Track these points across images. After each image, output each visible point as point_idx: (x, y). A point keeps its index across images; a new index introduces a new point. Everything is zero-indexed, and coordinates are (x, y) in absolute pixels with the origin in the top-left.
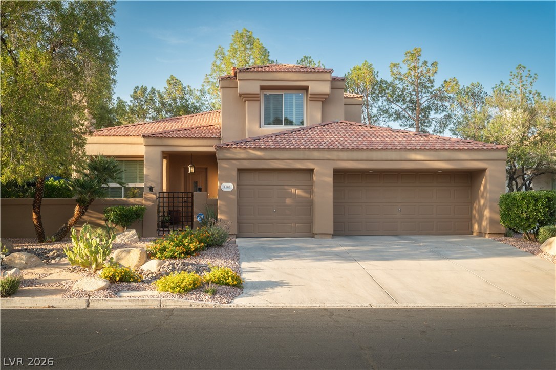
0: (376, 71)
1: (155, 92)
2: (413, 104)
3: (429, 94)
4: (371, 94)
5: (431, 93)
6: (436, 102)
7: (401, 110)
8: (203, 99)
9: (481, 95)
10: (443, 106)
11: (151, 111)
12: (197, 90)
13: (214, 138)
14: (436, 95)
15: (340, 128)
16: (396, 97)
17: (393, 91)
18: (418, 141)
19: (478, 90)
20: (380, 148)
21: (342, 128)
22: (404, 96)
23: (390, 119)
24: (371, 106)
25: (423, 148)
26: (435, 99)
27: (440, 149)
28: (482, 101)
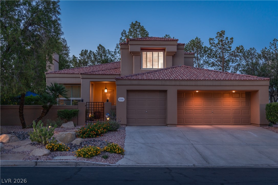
0: (202, 42)
1: (92, 53)
2: (221, 58)
3: (229, 54)
4: (200, 53)
5: (230, 53)
6: (232, 57)
7: (215, 62)
8: (115, 56)
9: (255, 54)
10: (236, 59)
11: (89, 62)
12: (113, 52)
13: (117, 74)
14: (232, 54)
15: (181, 69)
16: (212, 55)
17: (211, 52)
18: (222, 76)
19: (254, 52)
20: (202, 79)
21: (183, 69)
22: (216, 55)
23: (209, 66)
24: (200, 60)
25: (225, 79)
26: (232, 56)
27: (234, 80)
28: (256, 57)
